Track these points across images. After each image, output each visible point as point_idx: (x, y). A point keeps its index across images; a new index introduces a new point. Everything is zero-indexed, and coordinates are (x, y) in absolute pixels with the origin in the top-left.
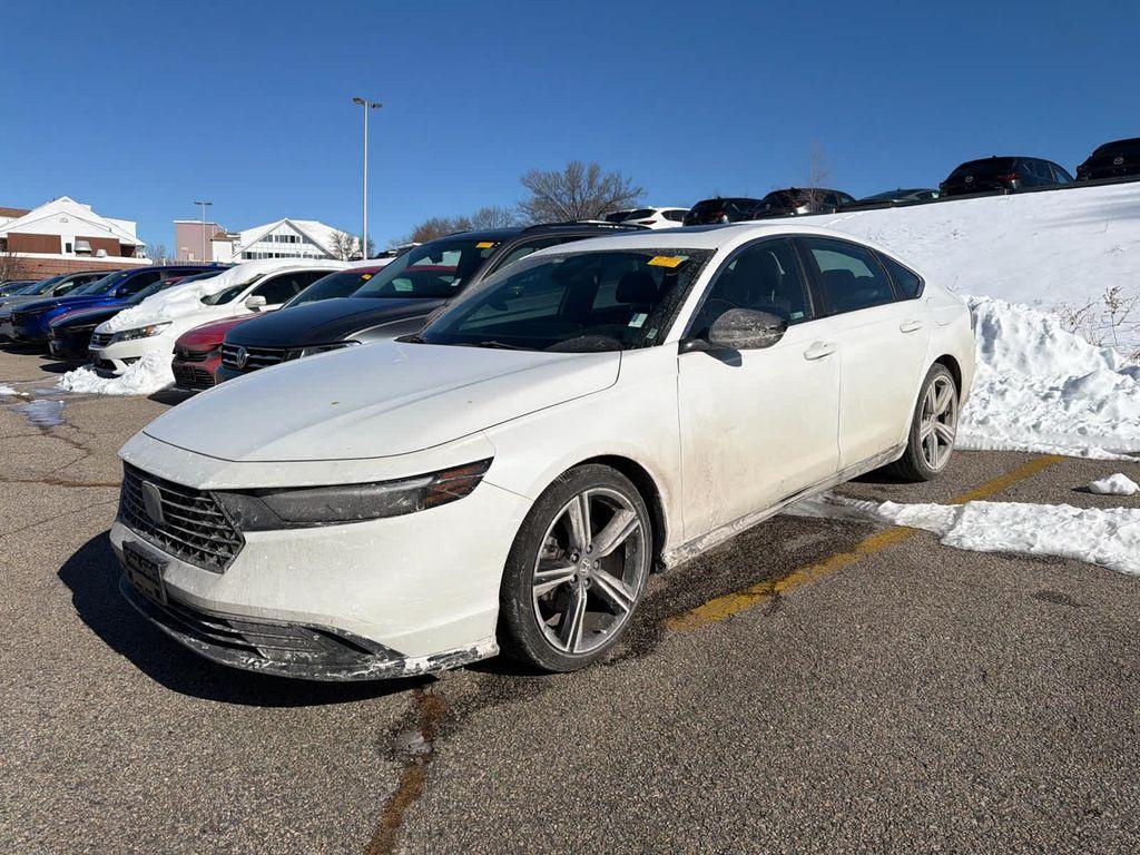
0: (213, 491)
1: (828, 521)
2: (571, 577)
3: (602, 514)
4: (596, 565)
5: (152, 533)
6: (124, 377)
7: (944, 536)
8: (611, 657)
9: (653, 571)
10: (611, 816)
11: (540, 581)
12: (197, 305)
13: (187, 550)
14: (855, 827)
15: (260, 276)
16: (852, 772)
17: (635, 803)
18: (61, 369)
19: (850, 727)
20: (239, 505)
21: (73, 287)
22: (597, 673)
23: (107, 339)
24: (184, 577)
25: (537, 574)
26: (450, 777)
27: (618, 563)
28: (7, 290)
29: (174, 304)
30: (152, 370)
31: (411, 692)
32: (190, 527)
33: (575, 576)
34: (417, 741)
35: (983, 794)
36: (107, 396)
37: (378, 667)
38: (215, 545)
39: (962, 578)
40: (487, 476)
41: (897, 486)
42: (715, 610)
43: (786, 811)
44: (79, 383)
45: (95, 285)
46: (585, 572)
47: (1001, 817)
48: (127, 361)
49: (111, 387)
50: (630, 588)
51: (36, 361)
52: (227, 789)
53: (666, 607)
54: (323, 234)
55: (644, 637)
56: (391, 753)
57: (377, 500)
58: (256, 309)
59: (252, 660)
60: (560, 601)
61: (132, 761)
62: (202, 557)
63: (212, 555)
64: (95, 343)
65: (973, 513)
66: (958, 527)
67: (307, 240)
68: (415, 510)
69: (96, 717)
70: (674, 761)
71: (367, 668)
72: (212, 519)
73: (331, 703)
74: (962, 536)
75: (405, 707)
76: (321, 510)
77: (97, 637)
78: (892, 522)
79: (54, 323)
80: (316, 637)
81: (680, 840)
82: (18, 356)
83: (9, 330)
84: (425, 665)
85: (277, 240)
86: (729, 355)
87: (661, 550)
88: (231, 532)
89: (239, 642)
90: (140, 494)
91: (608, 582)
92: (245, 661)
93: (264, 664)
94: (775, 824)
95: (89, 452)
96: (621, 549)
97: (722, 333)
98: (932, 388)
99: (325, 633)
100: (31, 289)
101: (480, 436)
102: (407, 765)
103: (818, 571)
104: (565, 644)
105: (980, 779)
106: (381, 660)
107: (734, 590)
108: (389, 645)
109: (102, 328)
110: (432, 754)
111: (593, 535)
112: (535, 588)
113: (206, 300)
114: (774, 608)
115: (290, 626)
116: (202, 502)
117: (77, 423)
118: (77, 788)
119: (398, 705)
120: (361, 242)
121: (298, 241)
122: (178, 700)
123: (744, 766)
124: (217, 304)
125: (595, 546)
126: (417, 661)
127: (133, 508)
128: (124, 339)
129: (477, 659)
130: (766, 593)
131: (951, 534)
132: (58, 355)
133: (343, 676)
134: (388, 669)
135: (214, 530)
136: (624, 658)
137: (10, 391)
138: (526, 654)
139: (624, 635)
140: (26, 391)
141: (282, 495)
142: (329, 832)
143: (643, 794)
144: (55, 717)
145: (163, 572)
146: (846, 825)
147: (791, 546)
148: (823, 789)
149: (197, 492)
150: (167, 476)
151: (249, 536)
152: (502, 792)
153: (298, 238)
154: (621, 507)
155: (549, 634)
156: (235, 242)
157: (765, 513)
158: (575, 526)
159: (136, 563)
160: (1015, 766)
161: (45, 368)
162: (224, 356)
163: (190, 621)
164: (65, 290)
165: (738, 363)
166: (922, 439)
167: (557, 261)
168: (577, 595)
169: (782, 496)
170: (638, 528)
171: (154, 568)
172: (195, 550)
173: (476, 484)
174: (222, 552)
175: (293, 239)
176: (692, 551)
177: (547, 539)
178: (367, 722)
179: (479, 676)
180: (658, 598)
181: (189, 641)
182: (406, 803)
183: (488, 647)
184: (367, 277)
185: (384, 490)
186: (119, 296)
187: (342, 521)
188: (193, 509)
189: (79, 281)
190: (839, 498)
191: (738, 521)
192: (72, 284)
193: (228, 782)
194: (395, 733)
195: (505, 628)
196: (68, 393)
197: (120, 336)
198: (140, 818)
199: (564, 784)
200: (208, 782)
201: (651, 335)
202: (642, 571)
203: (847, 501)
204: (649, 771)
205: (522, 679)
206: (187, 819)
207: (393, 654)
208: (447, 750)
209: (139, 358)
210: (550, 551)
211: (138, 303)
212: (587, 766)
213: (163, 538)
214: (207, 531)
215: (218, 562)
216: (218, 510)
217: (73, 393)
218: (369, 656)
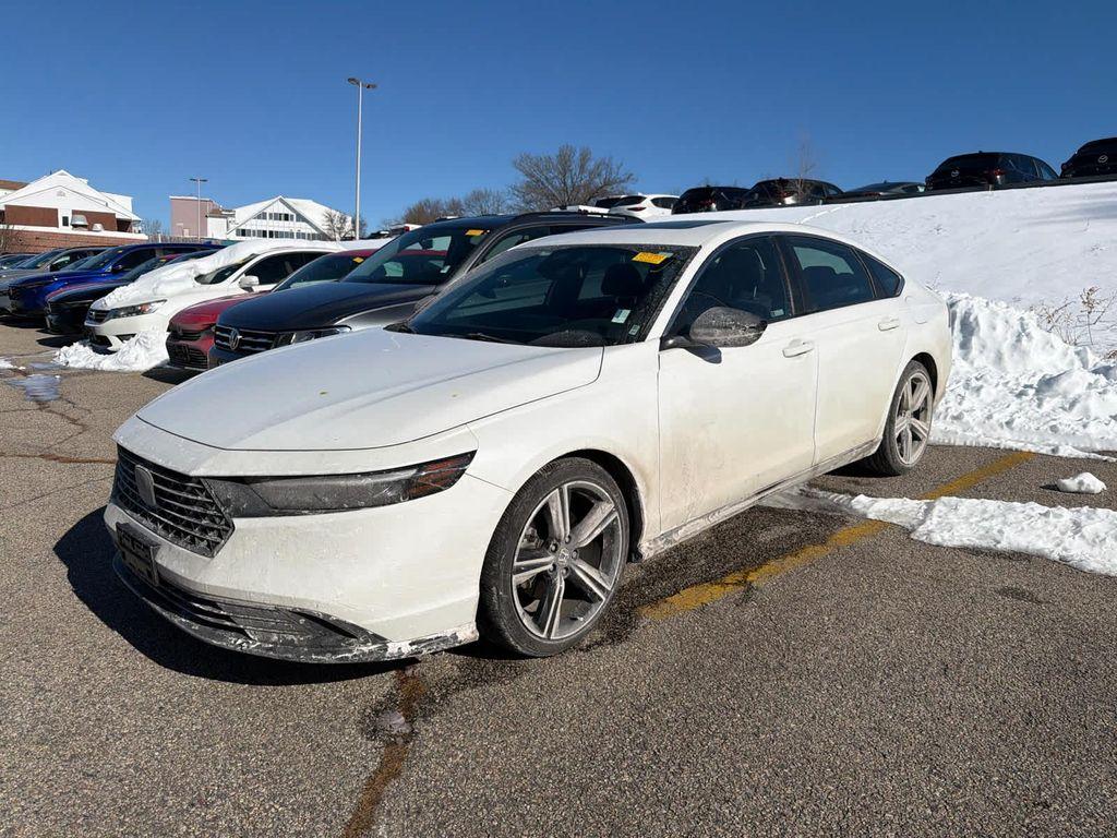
0: (204, 477)
1: (802, 513)
2: (550, 567)
3: (581, 506)
4: (574, 554)
5: (145, 515)
6: (119, 353)
7: (914, 530)
8: (587, 642)
9: (629, 560)
10: (582, 798)
11: (519, 571)
12: (192, 283)
13: (178, 534)
14: (814, 814)
15: (254, 256)
16: (814, 760)
17: (605, 786)
18: (58, 344)
19: (814, 717)
20: (229, 492)
21: (69, 262)
22: (573, 658)
23: (102, 316)
24: (175, 559)
25: (516, 564)
26: (429, 757)
27: (595, 553)
28: (5, 264)
29: (170, 282)
30: (147, 348)
31: (393, 673)
32: (181, 511)
33: (554, 565)
34: (398, 722)
35: (938, 784)
36: (102, 371)
37: (361, 650)
38: (205, 530)
39: (929, 573)
40: (470, 469)
41: (871, 480)
42: (688, 599)
43: (749, 797)
44: (75, 358)
45: (92, 260)
46: (564, 561)
47: (954, 807)
48: (122, 338)
49: (106, 363)
50: (606, 577)
51: (33, 335)
52: (215, 764)
53: (642, 595)
54: (316, 213)
55: (619, 624)
56: (373, 733)
57: (362, 490)
58: (249, 289)
59: (240, 641)
60: (538, 589)
61: (123, 735)
62: (193, 541)
63: (202, 540)
64: (91, 319)
65: (944, 509)
66: (928, 522)
67: (301, 218)
68: (400, 501)
69: (90, 692)
70: (644, 746)
71: (350, 651)
72: (203, 504)
73: (316, 683)
74: (931, 531)
75: (386, 688)
76: (308, 499)
77: (91, 613)
78: (864, 516)
79: (51, 298)
80: (302, 621)
81: (646, 822)
82: (15, 329)
83: (7, 303)
84: (407, 649)
85: (271, 218)
86: (709, 353)
87: (637, 541)
88: (221, 518)
89: (228, 624)
90: (133, 477)
91: (586, 572)
92: (233, 642)
93: (252, 645)
94: (738, 810)
95: (85, 428)
96: (599, 540)
97: (701, 331)
98: (908, 386)
99: (311, 617)
100: (28, 263)
101: (465, 429)
102: (388, 744)
103: (790, 563)
104: (542, 631)
105: (936, 770)
106: (365, 643)
107: (708, 579)
108: (372, 631)
109: (97, 305)
110: (413, 734)
111: (572, 526)
112: (514, 577)
113: (200, 278)
114: (746, 598)
115: (277, 610)
116: (193, 488)
117: (71, 398)
118: (70, 760)
119: (381, 686)
120: (354, 222)
121: (292, 219)
122: (168, 675)
123: (710, 753)
124: (211, 283)
125: (573, 537)
126: (399, 645)
127: (127, 491)
128: (119, 317)
129: (457, 645)
130: (738, 583)
131: (921, 529)
132: (54, 330)
133: (328, 659)
134: (371, 652)
135: (204, 516)
136: (599, 644)
137: (8, 365)
138: (505, 640)
139: (600, 622)
140: (23, 365)
141: (271, 484)
142: (311, 808)
143: (613, 778)
144: (50, 691)
145: (155, 554)
146: (806, 812)
147: (765, 537)
148: (786, 777)
149: (188, 478)
150: (160, 462)
151: (238, 522)
152: (478, 773)
153: (292, 216)
154: (599, 499)
155: (527, 621)
156: (230, 219)
157: (740, 506)
158: (554, 517)
159: (129, 544)
160: (970, 759)
161: (42, 342)
162: (217, 337)
163: (180, 601)
164: (63, 265)
165: (718, 360)
166: (897, 434)
167: (543, 254)
168: (555, 584)
169: (759, 488)
170: (616, 519)
171: (146, 550)
172: (186, 534)
173: (459, 477)
174: (212, 536)
175: (286, 217)
176: (668, 542)
177: (527, 529)
178: (350, 702)
179: (459, 659)
180: (635, 586)
181: (179, 621)
182: (385, 782)
183: (468, 632)
184: (358, 260)
185: (369, 481)
186: (115, 272)
187: (328, 510)
188: (184, 495)
189: (76, 256)
190: (814, 490)
191: (713, 512)
192: (68, 258)
193: (216, 757)
194: (377, 712)
195: (485, 615)
196: (65, 368)
197: (115, 313)
198: (131, 790)
199: (538, 766)
200: (196, 756)
201: (634, 331)
202: (618, 560)
203: (821, 494)
204: (620, 755)
205: (500, 663)
206: (176, 793)
207: (376, 638)
208: (427, 731)
209: (133, 335)
210: (529, 541)
211: (133, 280)
212: (560, 749)
213: (155, 521)
214: (197, 515)
215: (208, 546)
216: (209, 496)
217: (69, 369)
218: (353, 640)
